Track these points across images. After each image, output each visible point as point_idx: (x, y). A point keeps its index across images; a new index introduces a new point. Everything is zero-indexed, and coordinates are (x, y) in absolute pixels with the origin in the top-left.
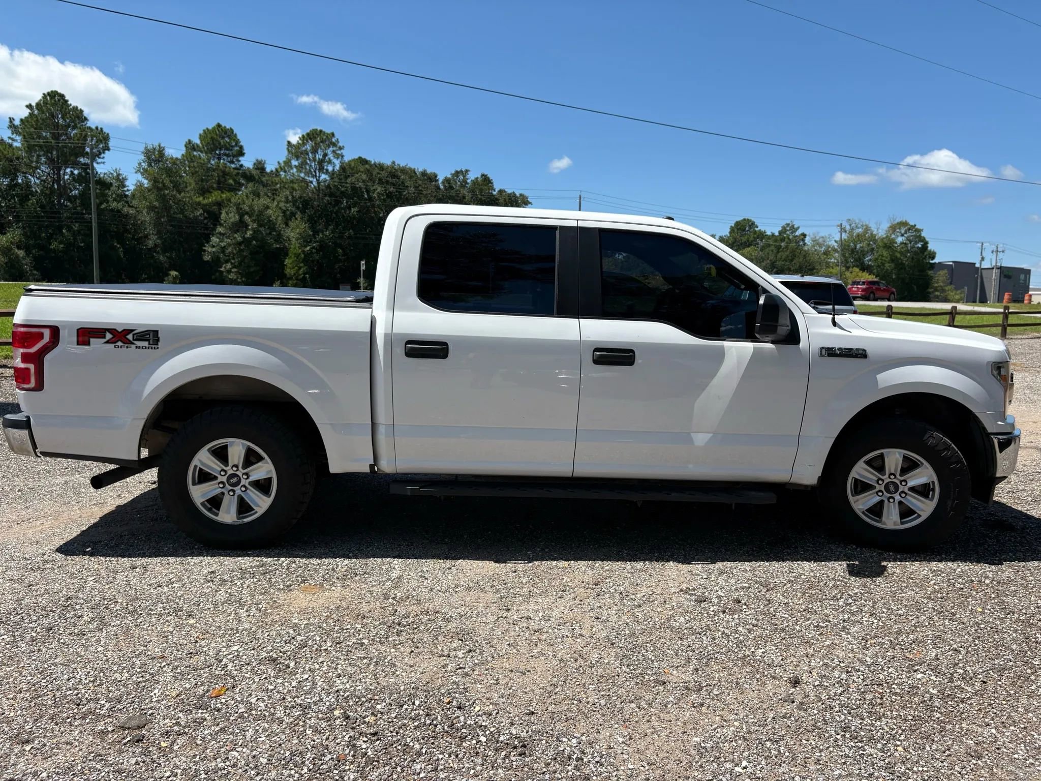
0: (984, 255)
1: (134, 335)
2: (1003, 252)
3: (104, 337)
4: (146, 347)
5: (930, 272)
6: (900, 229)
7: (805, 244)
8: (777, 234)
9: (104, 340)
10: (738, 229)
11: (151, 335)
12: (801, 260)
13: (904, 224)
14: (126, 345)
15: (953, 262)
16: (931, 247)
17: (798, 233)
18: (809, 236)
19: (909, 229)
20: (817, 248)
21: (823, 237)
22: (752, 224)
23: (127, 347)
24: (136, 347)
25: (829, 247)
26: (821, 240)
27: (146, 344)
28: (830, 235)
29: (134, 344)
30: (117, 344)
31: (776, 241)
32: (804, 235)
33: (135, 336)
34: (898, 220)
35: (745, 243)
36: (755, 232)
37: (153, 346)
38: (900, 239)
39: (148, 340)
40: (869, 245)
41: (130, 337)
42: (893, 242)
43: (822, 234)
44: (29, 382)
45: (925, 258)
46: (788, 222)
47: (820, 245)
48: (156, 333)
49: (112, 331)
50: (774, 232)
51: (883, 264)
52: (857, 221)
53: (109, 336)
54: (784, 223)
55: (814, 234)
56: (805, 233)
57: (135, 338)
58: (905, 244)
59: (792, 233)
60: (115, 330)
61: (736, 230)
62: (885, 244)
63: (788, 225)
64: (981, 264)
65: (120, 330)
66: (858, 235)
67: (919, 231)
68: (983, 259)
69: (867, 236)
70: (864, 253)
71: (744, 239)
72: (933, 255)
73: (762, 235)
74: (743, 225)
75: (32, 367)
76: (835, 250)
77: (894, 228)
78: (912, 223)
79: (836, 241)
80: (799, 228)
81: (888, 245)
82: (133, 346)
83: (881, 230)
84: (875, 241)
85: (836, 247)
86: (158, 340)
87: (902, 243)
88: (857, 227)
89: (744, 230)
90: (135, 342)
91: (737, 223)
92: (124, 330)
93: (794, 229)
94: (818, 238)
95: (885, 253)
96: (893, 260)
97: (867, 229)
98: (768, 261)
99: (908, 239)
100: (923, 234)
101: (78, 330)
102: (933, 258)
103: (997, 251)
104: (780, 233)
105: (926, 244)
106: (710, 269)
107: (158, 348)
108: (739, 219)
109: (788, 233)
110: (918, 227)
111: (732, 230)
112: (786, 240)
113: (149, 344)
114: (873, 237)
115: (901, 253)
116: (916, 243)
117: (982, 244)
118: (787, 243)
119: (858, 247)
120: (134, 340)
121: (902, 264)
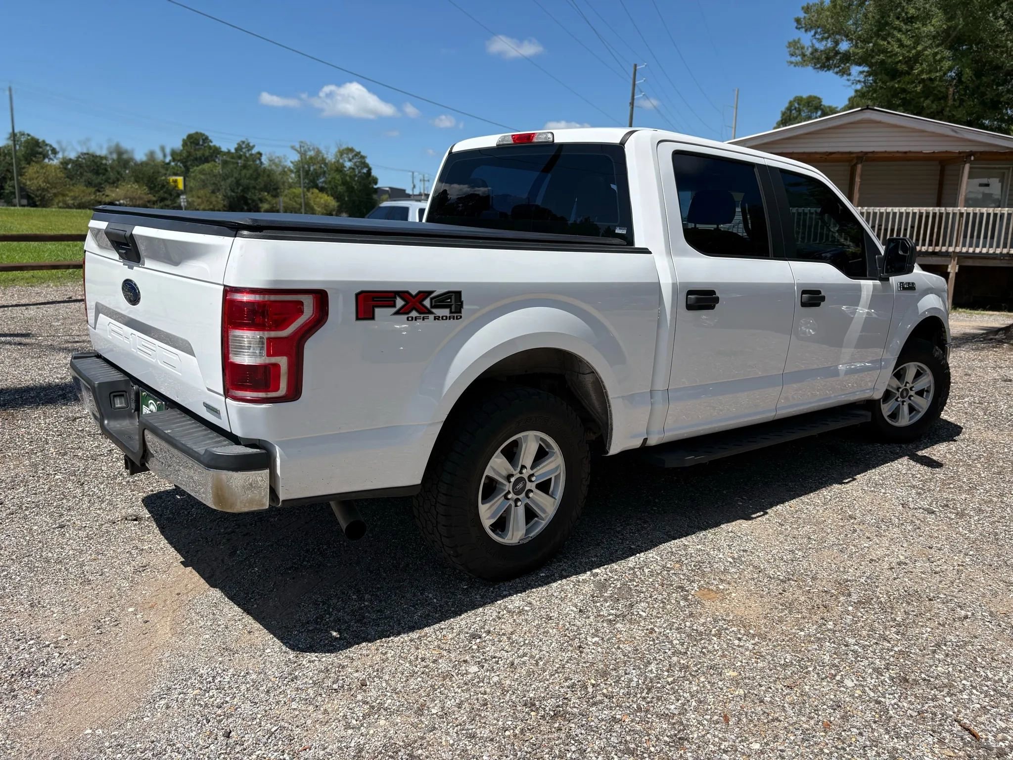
0: (415, 183)
1: (431, 299)
2: (428, 181)
3: (394, 306)
4: (446, 317)
5: (375, 196)
6: (347, 154)
7: (261, 163)
8: (233, 151)
9: (394, 310)
10: (191, 143)
11: (453, 297)
12: (265, 178)
13: (351, 150)
14: (422, 316)
15: (390, 188)
16: (374, 173)
17: (254, 151)
18: (266, 155)
19: (356, 155)
20: (274, 167)
21: (278, 157)
22: (206, 139)
23: (423, 319)
24: (435, 319)
25: (286, 167)
26: (277, 161)
27: (446, 312)
28: (285, 156)
29: (432, 313)
30: (411, 315)
31: (233, 158)
32: (260, 154)
33: (433, 301)
34: (344, 147)
35: (200, 158)
36: (210, 147)
37: (455, 315)
38: (348, 164)
39: (448, 306)
40: (321, 167)
41: (427, 303)
42: (343, 166)
43: (278, 155)
44: (277, 389)
45: (370, 183)
46: (244, 139)
47: (277, 165)
48: (458, 294)
49: (404, 295)
50: (230, 148)
51: (336, 187)
52: (309, 144)
53: (400, 303)
54: (239, 140)
55: (270, 154)
56: (262, 151)
57: (433, 304)
58: (353, 169)
59: (248, 150)
60: (407, 292)
61: (189, 144)
62: (337, 168)
63: (243, 142)
64: (413, 190)
65: (414, 292)
66: (311, 158)
67: (363, 157)
68: (414, 187)
69: (318, 159)
70: (317, 175)
71: (199, 154)
72: (375, 181)
73: (217, 151)
74: (196, 139)
75: (283, 362)
76: (292, 171)
77: (341, 153)
78: (358, 150)
79: (292, 162)
80: (254, 146)
81: (339, 169)
82: (431, 317)
83: (331, 156)
84: (326, 164)
85: (292, 168)
86: (461, 306)
87: (350, 168)
88: (309, 150)
89: (198, 144)
90: (434, 310)
91: (190, 137)
92: (420, 292)
93: (250, 147)
94: (274, 158)
95: (338, 177)
96: (344, 183)
97: (318, 152)
98: (233, 179)
99: (355, 164)
100: (368, 161)
101: (357, 295)
102: (376, 183)
103: (424, 180)
104: (236, 150)
105: (369, 170)
106: (175, 181)
107: (461, 317)
108: (192, 131)
109: (244, 150)
110: (363, 154)
111: (185, 144)
112: (243, 158)
113: (451, 312)
114: (324, 160)
115: (350, 177)
116: (362, 168)
117: (413, 173)
118: (245, 160)
119: (312, 168)
120: (432, 307)
121: (353, 188)
